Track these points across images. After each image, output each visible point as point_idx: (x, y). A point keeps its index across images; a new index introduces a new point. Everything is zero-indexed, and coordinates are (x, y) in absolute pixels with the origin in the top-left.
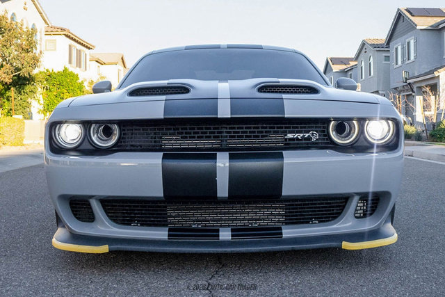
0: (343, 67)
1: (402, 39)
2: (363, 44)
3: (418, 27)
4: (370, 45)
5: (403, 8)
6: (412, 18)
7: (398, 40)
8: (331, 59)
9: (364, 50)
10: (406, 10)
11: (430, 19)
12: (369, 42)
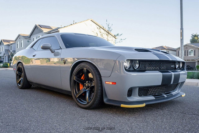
0: (8, 43)
1: (36, 35)
2: (19, 36)
3: (44, 32)
4: (22, 36)
5: (37, 24)
6: (41, 28)
7: (35, 35)
8: (3, 40)
9: (19, 38)
10: (39, 25)
11: (47, 29)
12: (21, 35)
